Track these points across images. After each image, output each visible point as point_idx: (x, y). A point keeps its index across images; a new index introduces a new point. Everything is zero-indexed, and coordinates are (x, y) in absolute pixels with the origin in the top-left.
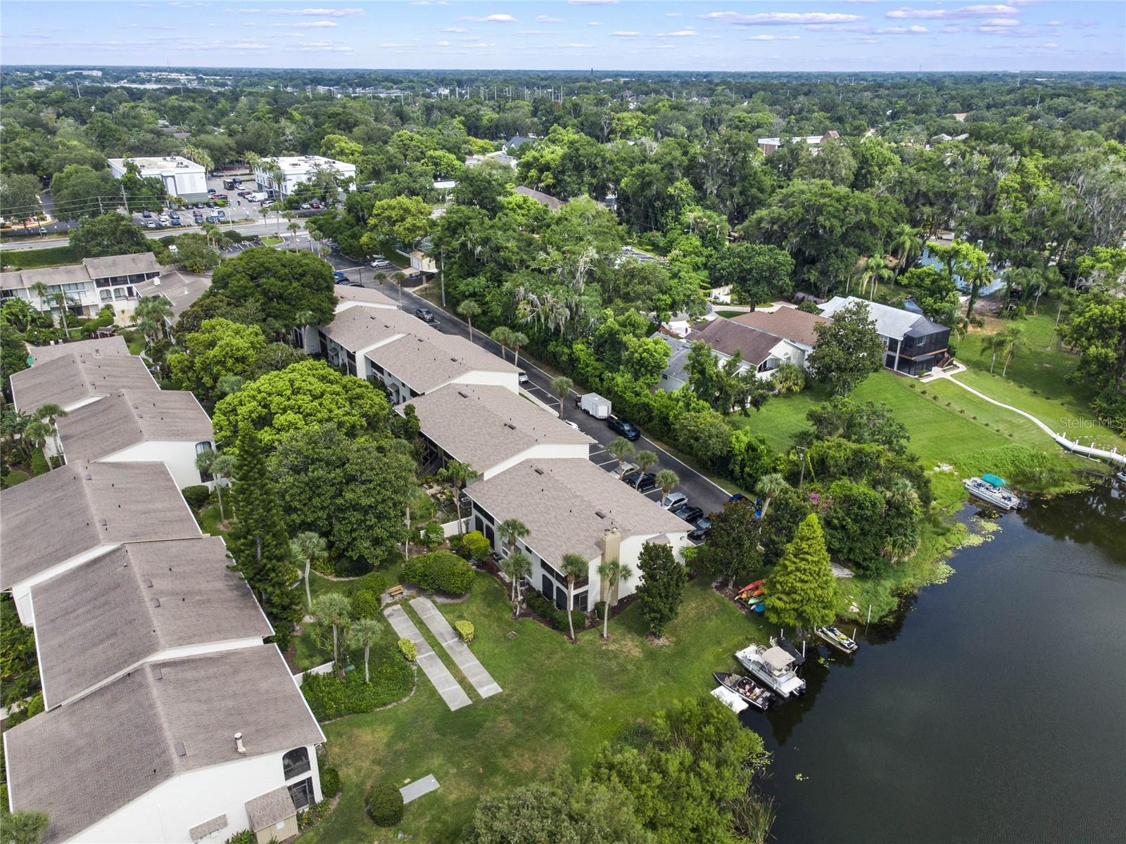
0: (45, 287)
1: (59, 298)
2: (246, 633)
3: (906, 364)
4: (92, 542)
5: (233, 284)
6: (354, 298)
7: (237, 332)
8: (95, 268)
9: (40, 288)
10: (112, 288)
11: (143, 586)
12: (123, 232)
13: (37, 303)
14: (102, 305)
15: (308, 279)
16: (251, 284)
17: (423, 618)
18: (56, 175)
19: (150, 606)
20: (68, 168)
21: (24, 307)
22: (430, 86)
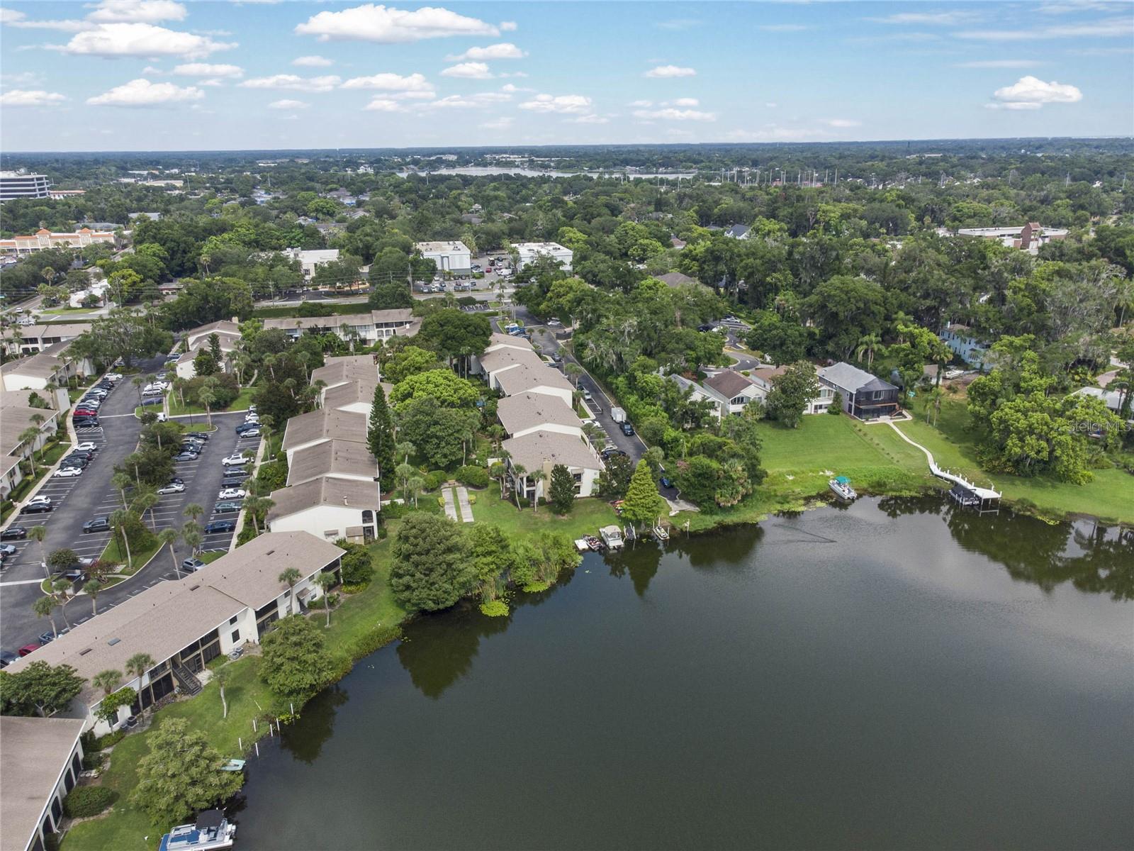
0: (347, 326)
1: (355, 334)
2: (366, 474)
3: (859, 412)
4: (319, 436)
5: (429, 328)
6: (505, 343)
7: (420, 354)
8: (377, 317)
9: (344, 327)
10: (384, 329)
11: (333, 453)
12: (399, 295)
13: (341, 335)
14: (377, 339)
15: (471, 328)
16: (440, 329)
17: (458, 494)
18: (378, 254)
19: (333, 460)
20: (387, 249)
21: (336, 337)
22: (726, 165)
